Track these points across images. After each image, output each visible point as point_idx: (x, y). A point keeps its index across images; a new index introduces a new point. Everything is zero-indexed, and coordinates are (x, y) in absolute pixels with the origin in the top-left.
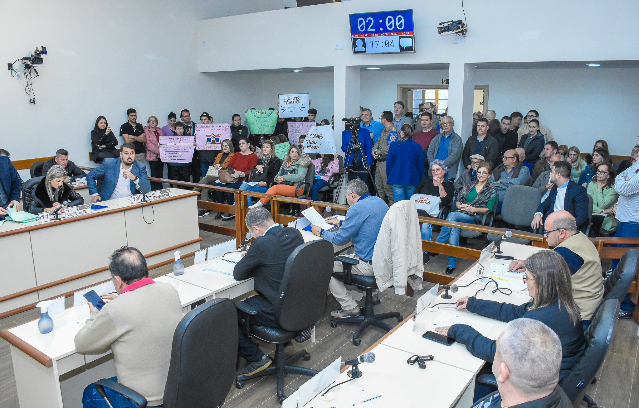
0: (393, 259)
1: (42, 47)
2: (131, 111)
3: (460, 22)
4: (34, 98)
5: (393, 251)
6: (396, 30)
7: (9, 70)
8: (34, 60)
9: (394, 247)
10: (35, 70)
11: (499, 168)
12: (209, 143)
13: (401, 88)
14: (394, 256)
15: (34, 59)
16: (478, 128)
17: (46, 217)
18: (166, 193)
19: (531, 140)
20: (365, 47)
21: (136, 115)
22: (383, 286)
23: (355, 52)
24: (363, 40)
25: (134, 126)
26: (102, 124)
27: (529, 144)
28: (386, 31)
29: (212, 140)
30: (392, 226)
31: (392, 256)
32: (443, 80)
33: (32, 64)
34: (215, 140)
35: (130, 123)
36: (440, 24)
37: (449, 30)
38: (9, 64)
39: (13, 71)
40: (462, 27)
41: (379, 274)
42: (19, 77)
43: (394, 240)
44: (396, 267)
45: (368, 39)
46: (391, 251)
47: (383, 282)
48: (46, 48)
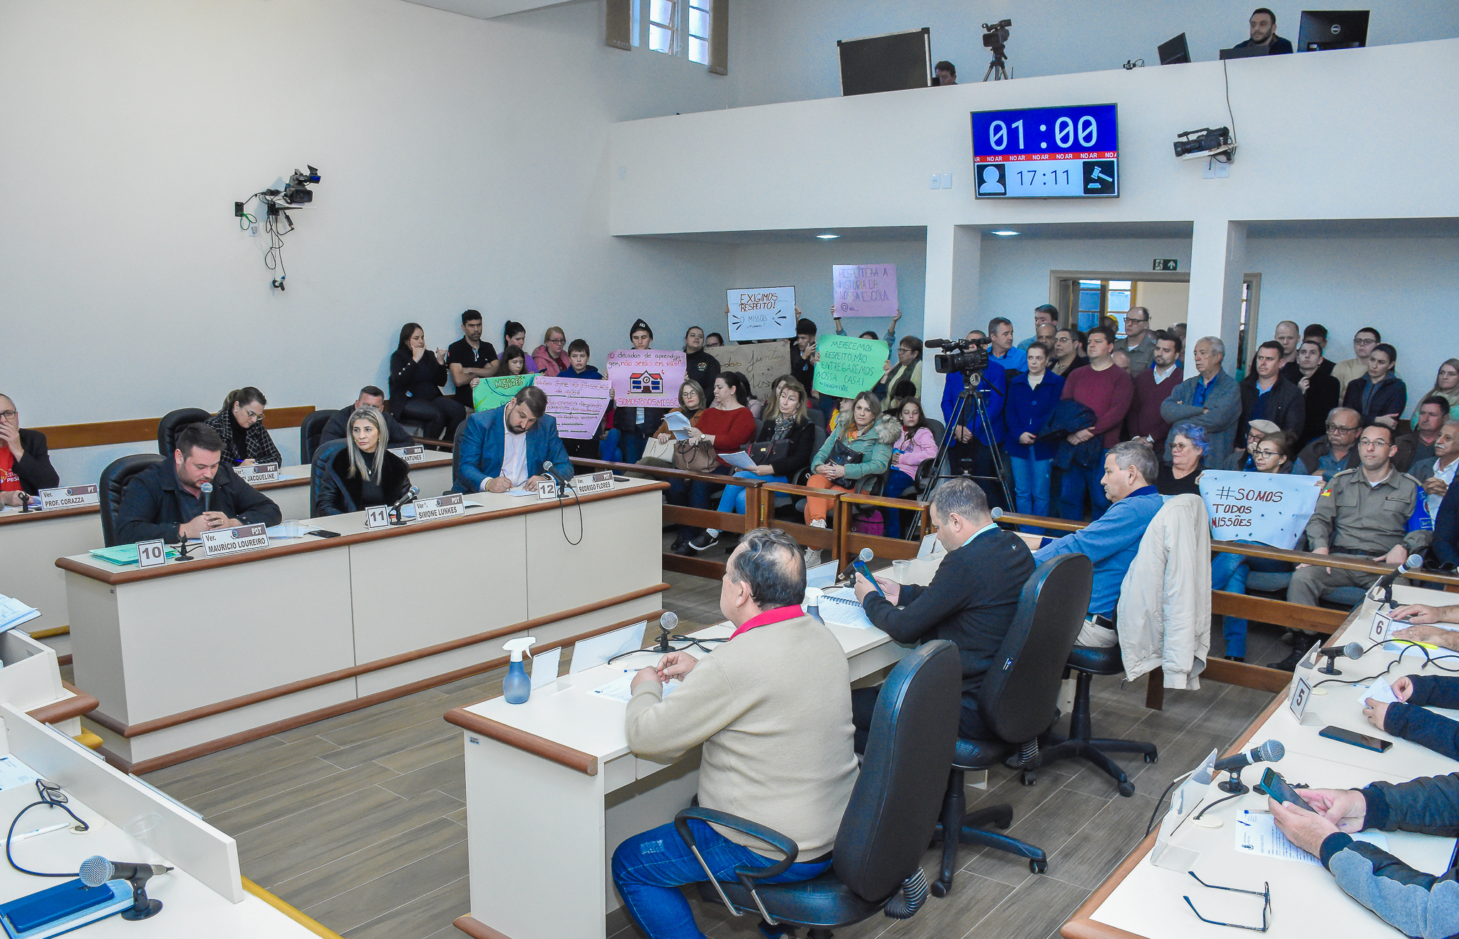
0: (1167, 612)
1: (310, 168)
2: (471, 316)
3: (1224, 132)
4: (283, 278)
5: (1169, 594)
6: (1076, 149)
7: (236, 215)
8: (294, 195)
9: (1173, 586)
10: (287, 217)
11: (1316, 447)
12: (636, 390)
13: (1059, 278)
14: (1169, 607)
15: (295, 193)
16: (1259, 363)
17: (379, 517)
18: (605, 482)
19: (1376, 388)
20: (1004, 185)
21: (480, 324)
22: (1136, 669)
23: (981, 196)
24: (1001, 169)
25: (476, 348)
26: (418, 341)
27: (1373, 397)
28: (1054, 150)
29: (642, 385)
30: (1170, 543)
31: (1165, 606)
32: (1155, 261)
33: (288, 203)
34: (650, 384)
35: (469, 342)
36: (1180, 136)
37: (1200, 148)
38: (237, 204)
39: (244, 218)
40: (1226, 143)
41: (1131, 642)
42: (255, 231)
43: (1172, 572)
44: (1173, 629)
45: (1015, 166)
46: (1165, 596)
47: (1137, 660)
48: (317, 170)
